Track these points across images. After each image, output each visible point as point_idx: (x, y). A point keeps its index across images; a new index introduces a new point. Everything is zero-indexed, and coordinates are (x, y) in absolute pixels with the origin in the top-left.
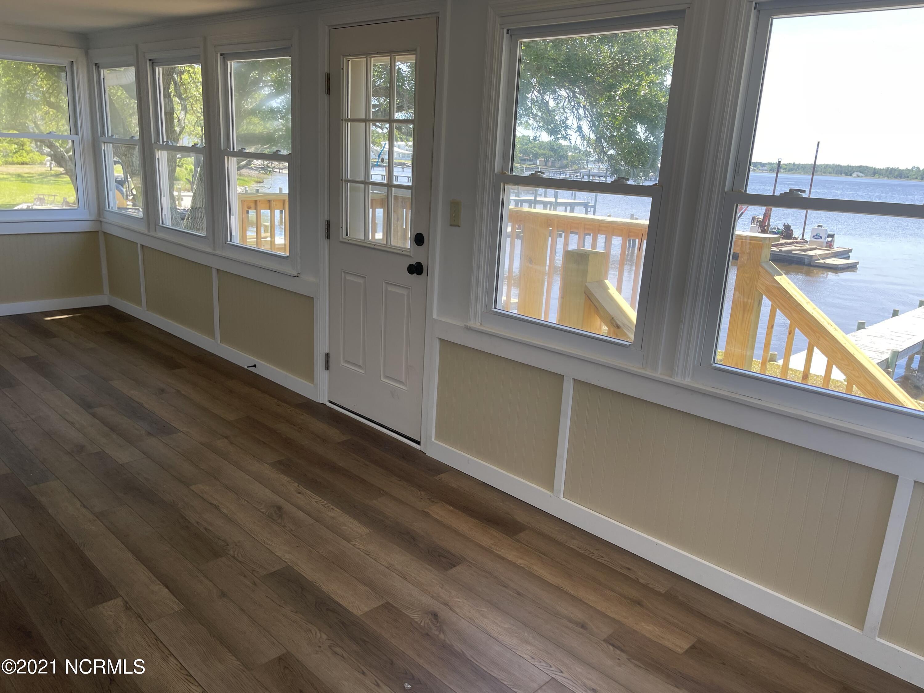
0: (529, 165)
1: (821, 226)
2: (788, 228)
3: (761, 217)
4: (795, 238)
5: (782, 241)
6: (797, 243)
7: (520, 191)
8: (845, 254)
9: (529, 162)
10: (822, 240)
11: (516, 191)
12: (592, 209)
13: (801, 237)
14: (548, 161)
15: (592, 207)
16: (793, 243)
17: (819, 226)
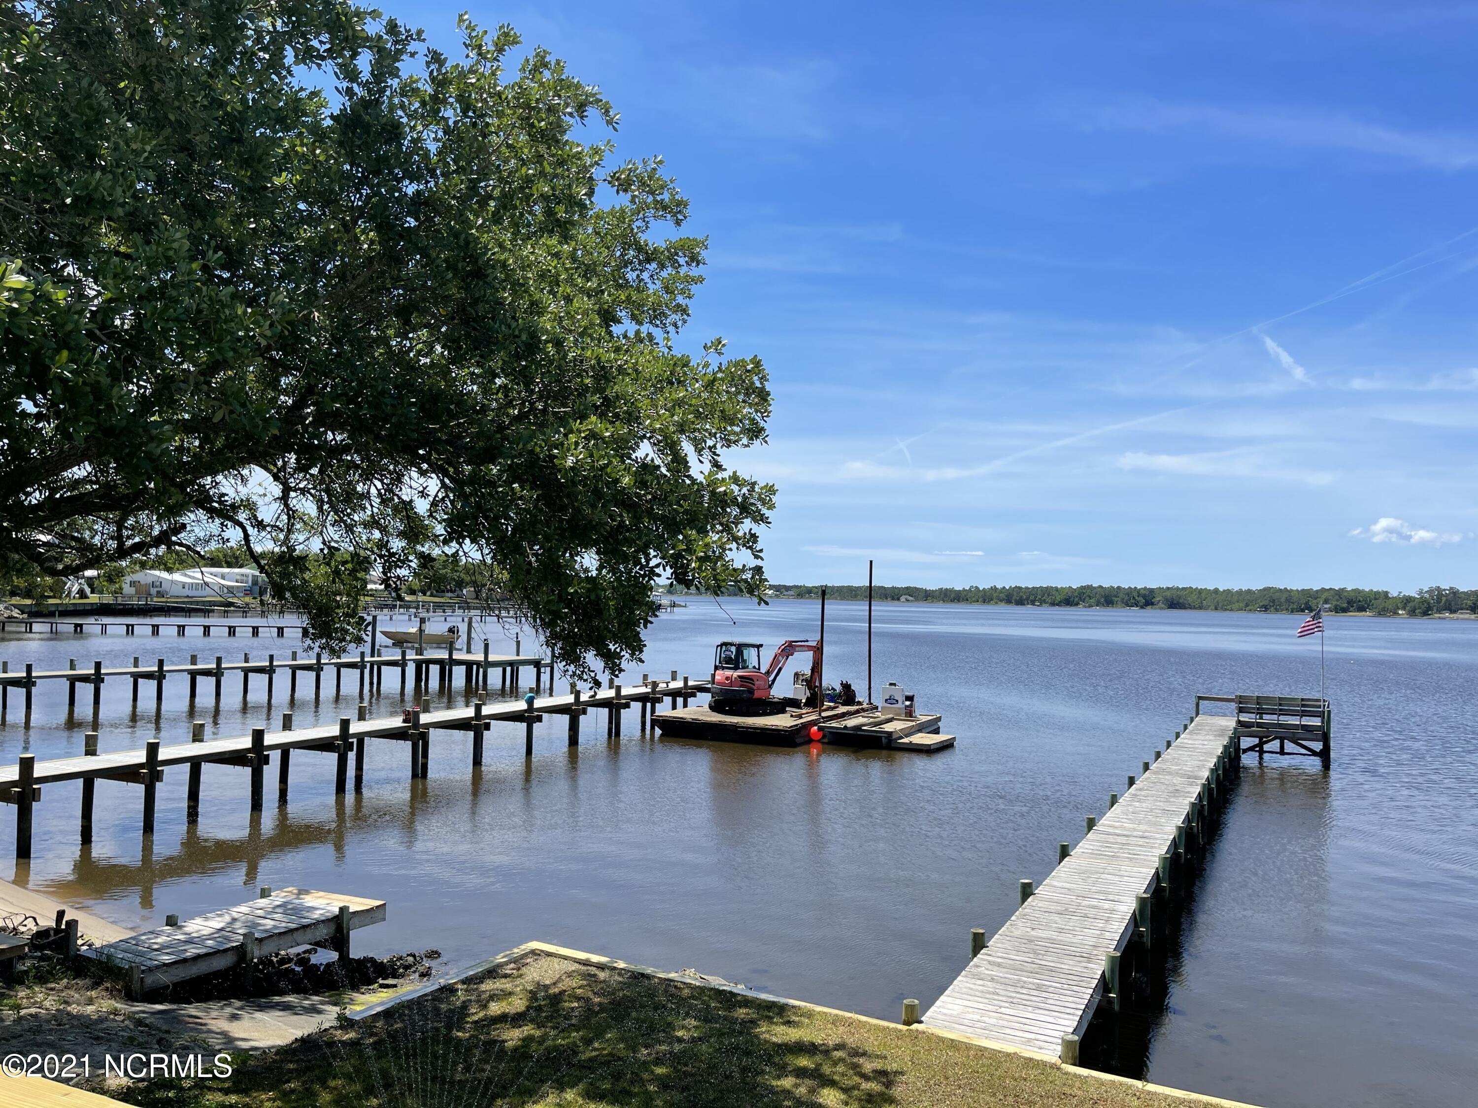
0: (451, 598)
1: (894, 684)
2: (846, 687)
3: (808, 672)
4: (859, 703)
5: (843, 709)
6: (863, 710)
7: (424, 645)
8: (933, 727)
9: (450, 594)
10: (900, 705)
11: (416, 645)
12: (548, 669)
13: (867, 701)
14: (480, 591)
15: (546, 665)
16: (857, 712)
17: (891, 684)
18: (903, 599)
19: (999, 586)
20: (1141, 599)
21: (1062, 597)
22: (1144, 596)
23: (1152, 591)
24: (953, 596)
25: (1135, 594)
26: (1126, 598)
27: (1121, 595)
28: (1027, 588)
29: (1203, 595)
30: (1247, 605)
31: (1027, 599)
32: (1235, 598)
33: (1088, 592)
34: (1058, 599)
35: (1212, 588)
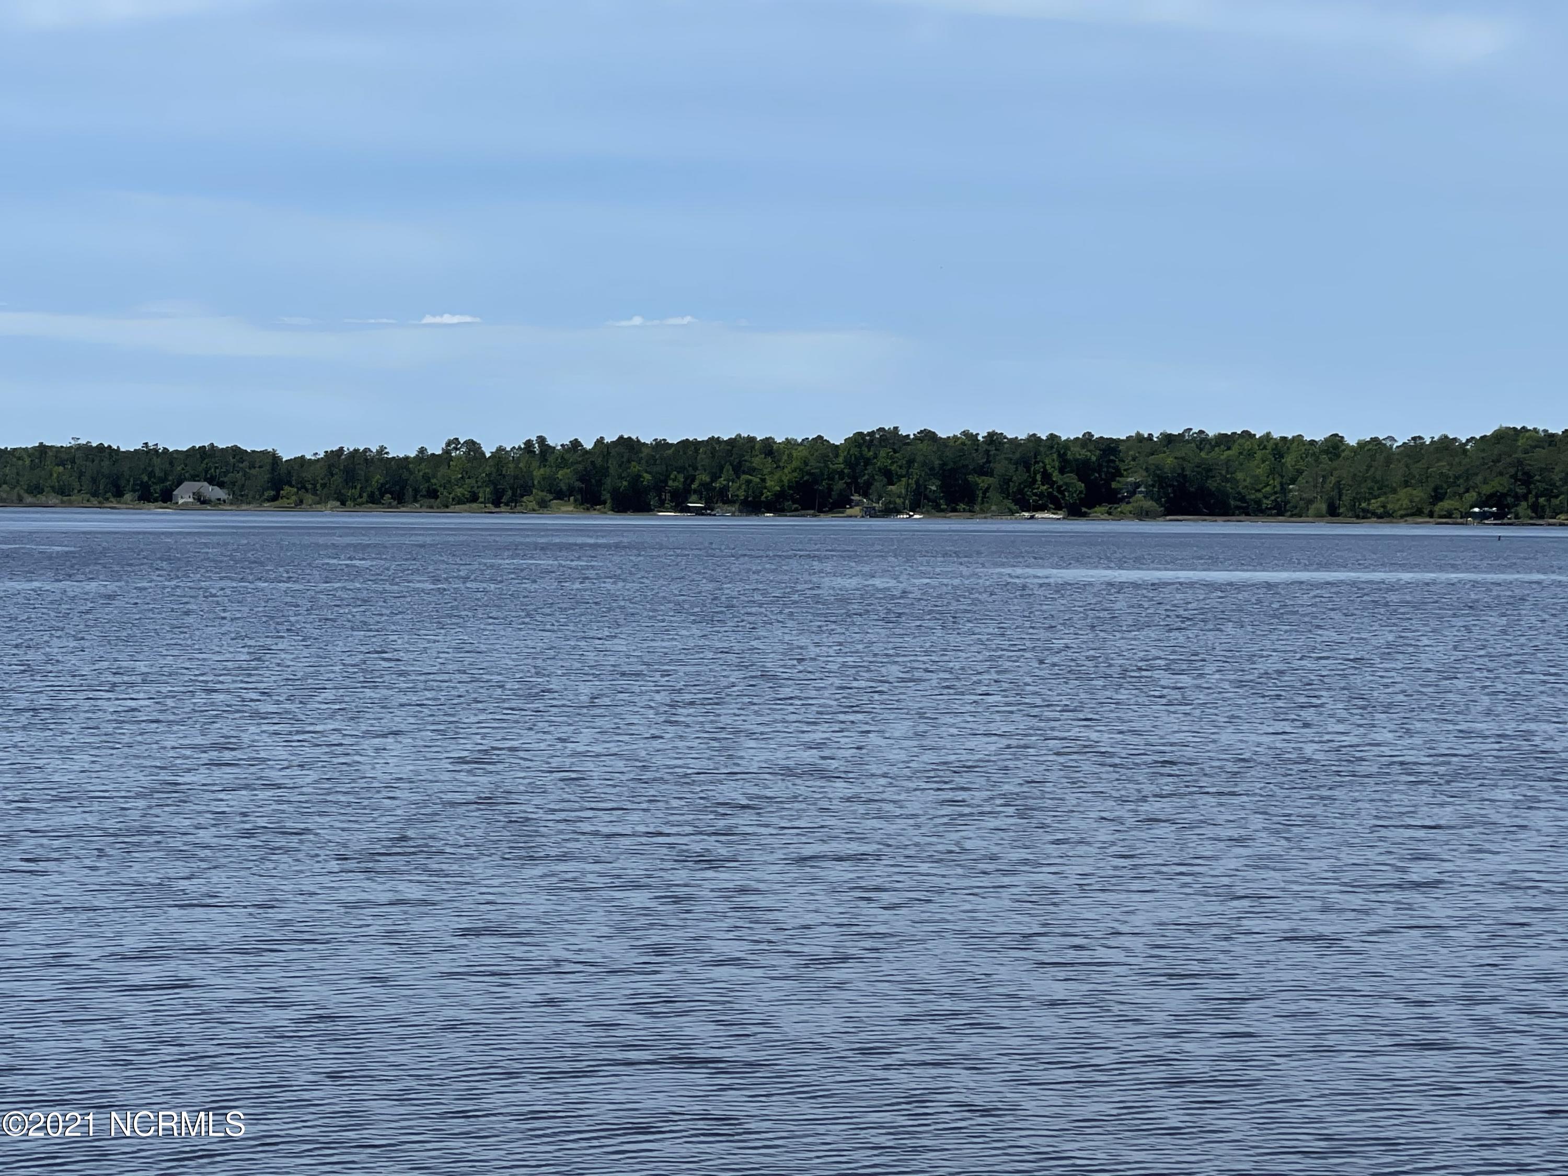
18: (184, 494)
19: (557, 440)
20: (1071, 478)
21: (787, 475)
22: (1083, 469)
23: (1109, 447)
24: (378, 478)
25: (1051, 463)
26: (1019, 476)
27: (1000, 467)
28: (661, 445)
29: (1289, 460)
30: (1438, 496)
31: (659, 486)
32: (1397, 473)
33: (883, 457)
34: (773, 484)
35: (1319, 437)
